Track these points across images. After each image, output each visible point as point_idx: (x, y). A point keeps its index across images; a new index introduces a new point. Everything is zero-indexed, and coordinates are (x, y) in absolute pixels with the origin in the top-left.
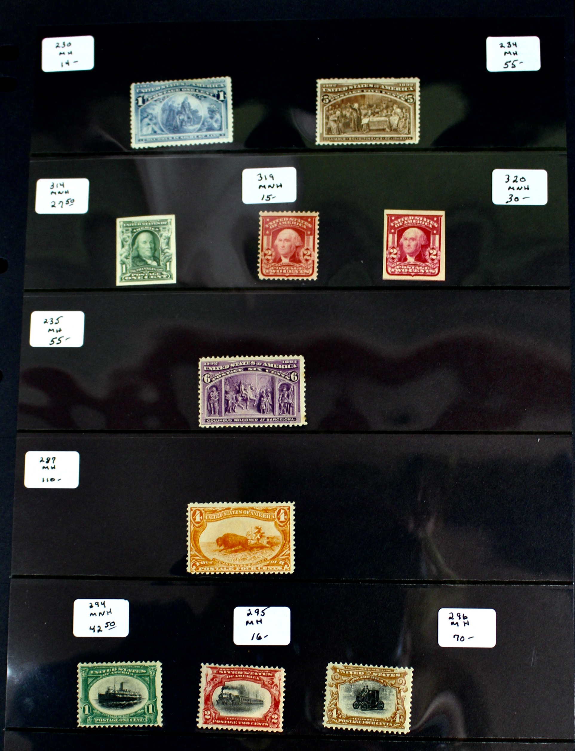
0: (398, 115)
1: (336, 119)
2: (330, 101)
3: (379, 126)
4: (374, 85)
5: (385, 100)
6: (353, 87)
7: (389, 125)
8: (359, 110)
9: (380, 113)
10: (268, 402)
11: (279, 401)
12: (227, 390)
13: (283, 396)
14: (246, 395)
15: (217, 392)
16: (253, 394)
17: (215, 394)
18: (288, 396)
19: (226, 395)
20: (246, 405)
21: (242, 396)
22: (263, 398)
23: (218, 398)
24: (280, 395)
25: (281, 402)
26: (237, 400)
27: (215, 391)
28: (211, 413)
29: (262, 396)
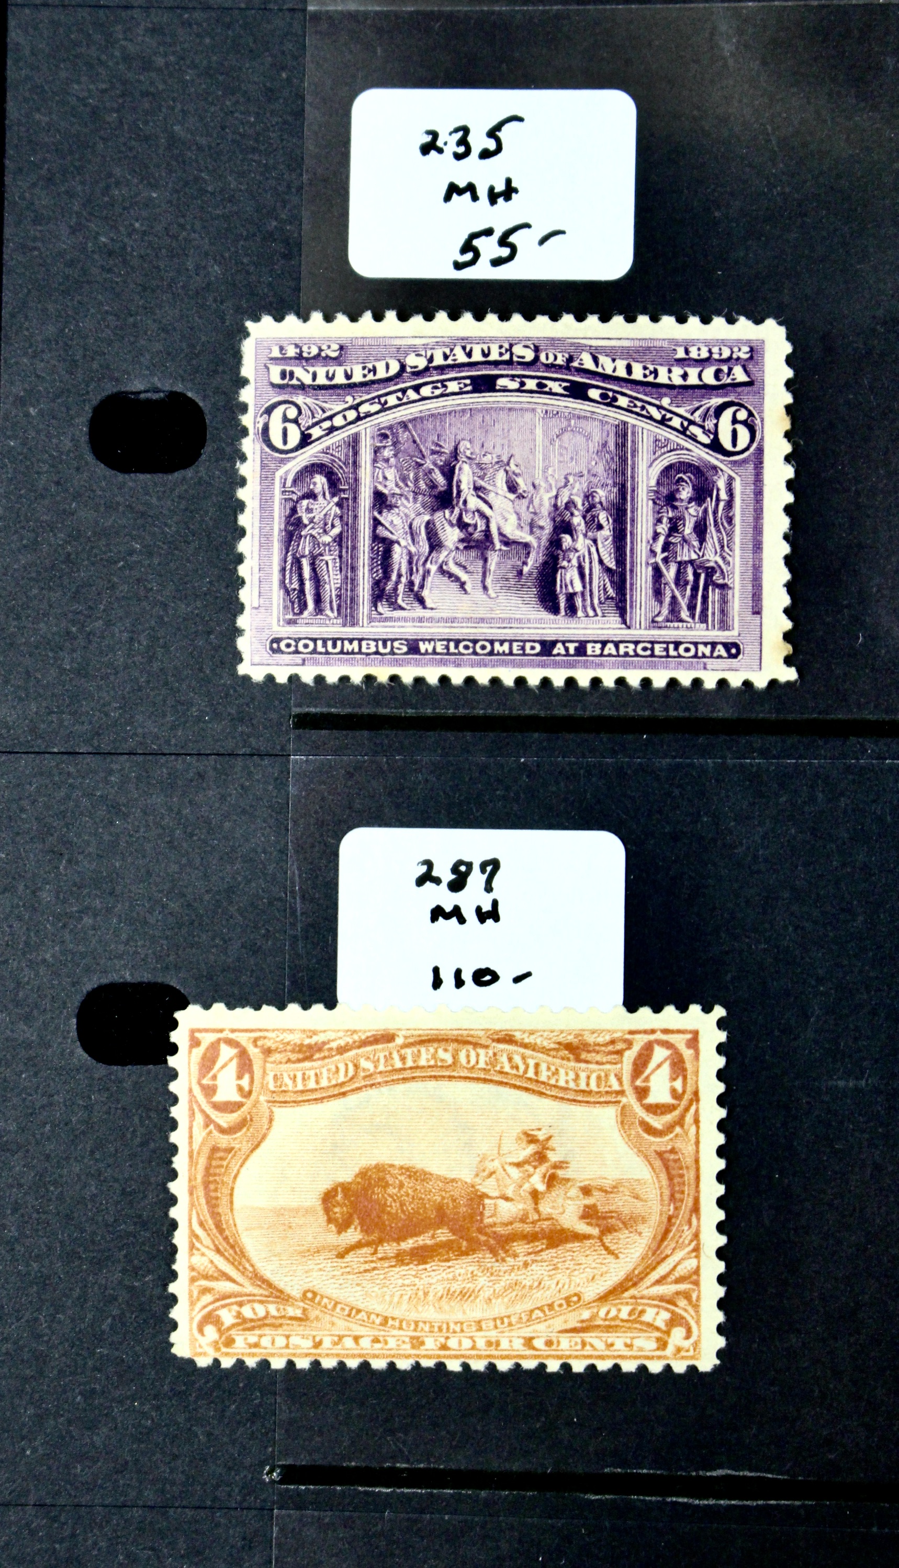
10: (595, 556)
11: (653, 553)
12: (386, 491)
13: (674, 528)
14: (483, 515)
15: (336, 499)
16: (517, 514)
17: (326, 506)
18: (701, 530)
19: (380, 513)
20: (480, 570)
21: (462, 525)
22: (572, 536)
23: (337, 531)
24: (659, 521)
25: (666, 560)
26: (435, 544)
27: (324, 495)
28: (303, 606)
29: (563, 527)
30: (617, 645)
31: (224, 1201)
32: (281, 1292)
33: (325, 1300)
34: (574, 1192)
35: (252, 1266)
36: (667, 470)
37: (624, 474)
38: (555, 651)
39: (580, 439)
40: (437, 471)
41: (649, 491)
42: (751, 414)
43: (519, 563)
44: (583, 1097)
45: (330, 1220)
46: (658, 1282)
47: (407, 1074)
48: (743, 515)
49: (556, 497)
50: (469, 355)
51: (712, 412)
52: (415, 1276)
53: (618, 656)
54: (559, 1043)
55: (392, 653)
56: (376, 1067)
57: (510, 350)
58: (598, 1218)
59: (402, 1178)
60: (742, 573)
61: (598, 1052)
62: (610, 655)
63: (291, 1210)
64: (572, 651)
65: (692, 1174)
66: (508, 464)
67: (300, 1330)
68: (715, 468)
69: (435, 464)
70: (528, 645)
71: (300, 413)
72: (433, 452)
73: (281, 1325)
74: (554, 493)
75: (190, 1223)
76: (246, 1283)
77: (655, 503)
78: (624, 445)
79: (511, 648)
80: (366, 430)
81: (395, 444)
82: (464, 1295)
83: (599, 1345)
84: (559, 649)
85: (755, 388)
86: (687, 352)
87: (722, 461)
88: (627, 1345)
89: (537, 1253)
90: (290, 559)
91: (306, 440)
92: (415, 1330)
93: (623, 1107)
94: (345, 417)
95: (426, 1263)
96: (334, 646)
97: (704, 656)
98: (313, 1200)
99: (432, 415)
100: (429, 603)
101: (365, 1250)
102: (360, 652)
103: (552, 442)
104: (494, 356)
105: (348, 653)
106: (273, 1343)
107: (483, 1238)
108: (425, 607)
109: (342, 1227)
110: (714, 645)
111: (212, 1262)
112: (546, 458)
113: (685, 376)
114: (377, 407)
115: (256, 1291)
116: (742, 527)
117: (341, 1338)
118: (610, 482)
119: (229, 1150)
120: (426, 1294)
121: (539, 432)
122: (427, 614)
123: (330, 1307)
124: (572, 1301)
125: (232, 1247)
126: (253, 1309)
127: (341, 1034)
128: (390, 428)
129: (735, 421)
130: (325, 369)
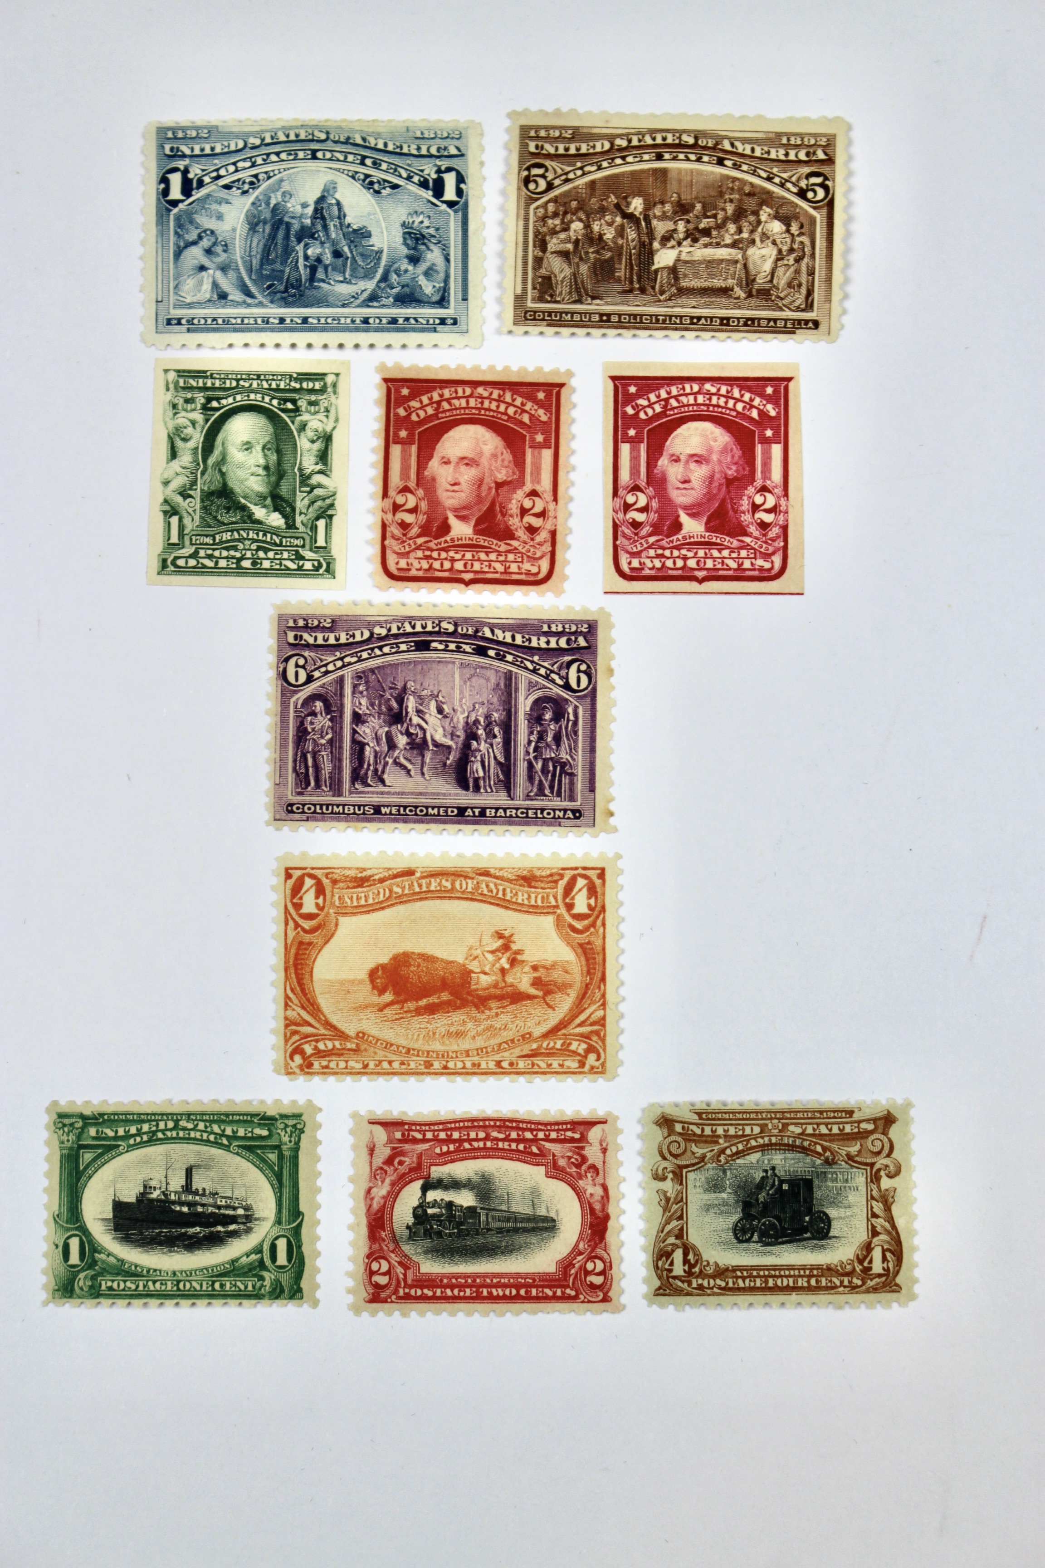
0: (774, 243)
1: (570, 247)
2: (550, 187)
3: (712, 276)
4: (696, 138)
5: (732, 189)
6: (630, 141)
7: (743, 276)
8: (647, 219)
9: (714, 233)
10: (492, 754)
11: (528, 753)
12: (361, 712)
13: (541, 737)
14: (421, 728)
15: (329, 717)
16: (443, 727)
17: (322, 721)
18: (557, 739)
19: (357, 726)
20: (420, 762)
21: (408, 734)
22: (477, 741)
23: (329, 736)
24: (531, 733)
25: (536, 758)
26: (392, 746)
27: (321, 714)
28: (308, 784)
29: (472, 735)
30: (505, 810)
31: (307, 976)
32: (343, 1033)
33: (371, 1038)
34: (527, 969)
35: (324, 1016)
36: (537, 702)
37: (510, 703)
38: (467, 814)
39: (483, 681)
40: (393, 700)
41: (525, 714)
42: (589, 667)
43: (444, 758)
44: (533, 910)
45: (374, 987)
46: (580, 1025)
47: (423, 895)
48: (584, 729)
49: (468, 717)
50: (413, 627)
51: (564, 665)
52: (427, 1022)
53: (506, 817)
54: (518, 876)
55: (364, 814)
56: (403, 891)
57: (439, 625)
58: (542, 985)
59: (420, 961)
60: (583, 766)
61: (542, 882)
62: (501, 817)
63: (349, 981)
64: (477, 814)
65: (601, 956)
66: (438, 696)
67: (355, 1057)
68: (567, 700)
69: (392, 695)
70: (450, 810)
71: (306, 661)
72: (391, 688)
73: (342, 1054)
74: (466, 714)
75: (285, 989)
76: (321, 1028)
77: (529, 722)
78: (510, 685)
79: (439, 812)
80: (348, 673)
81: (367, 682)
82: (459, 1034)
83: (543, 1065)
84: (469, 812)
85: (591, 650)
86: (549, 627)
87: (571, 696)
88: (560, 1065)
89: (504, 1007)
90: (299, 753)
91: (310, 679)
92: (427, 1057)
93: (558, 916)
94: (335, 665)
95: (434, 1014)
96: (327, 809)
97: (559, 818)
98: (363, 975)
99: (390, 665)
100: (387, 782)
101: (396, 1006)
102: (344, 813)
103: (465, 682)
104: (429, 628)
105: (336, 813)
106: (337, 1065)
107: (470, 998)
108: (385, 785)
109: (382, 992)
110: (565, 811)
111: (299, 1014)
112: (461, 692)
113: (548, 643)
114: (355, 659)
115: (326, 1032)
116: (584, 737)
117: (380, 1062)
118: (501, 708)
119: (310, 944)
120: (434, 1034)
121: (457, 676)
122: (386, 789)
123: (373, 1042)
124: (526, 1037)
125: (312, 1005)
126: (325, 1044)
127: (381, 871)
128: (364, 672)
129: (579, 671)
130: (322, 635)
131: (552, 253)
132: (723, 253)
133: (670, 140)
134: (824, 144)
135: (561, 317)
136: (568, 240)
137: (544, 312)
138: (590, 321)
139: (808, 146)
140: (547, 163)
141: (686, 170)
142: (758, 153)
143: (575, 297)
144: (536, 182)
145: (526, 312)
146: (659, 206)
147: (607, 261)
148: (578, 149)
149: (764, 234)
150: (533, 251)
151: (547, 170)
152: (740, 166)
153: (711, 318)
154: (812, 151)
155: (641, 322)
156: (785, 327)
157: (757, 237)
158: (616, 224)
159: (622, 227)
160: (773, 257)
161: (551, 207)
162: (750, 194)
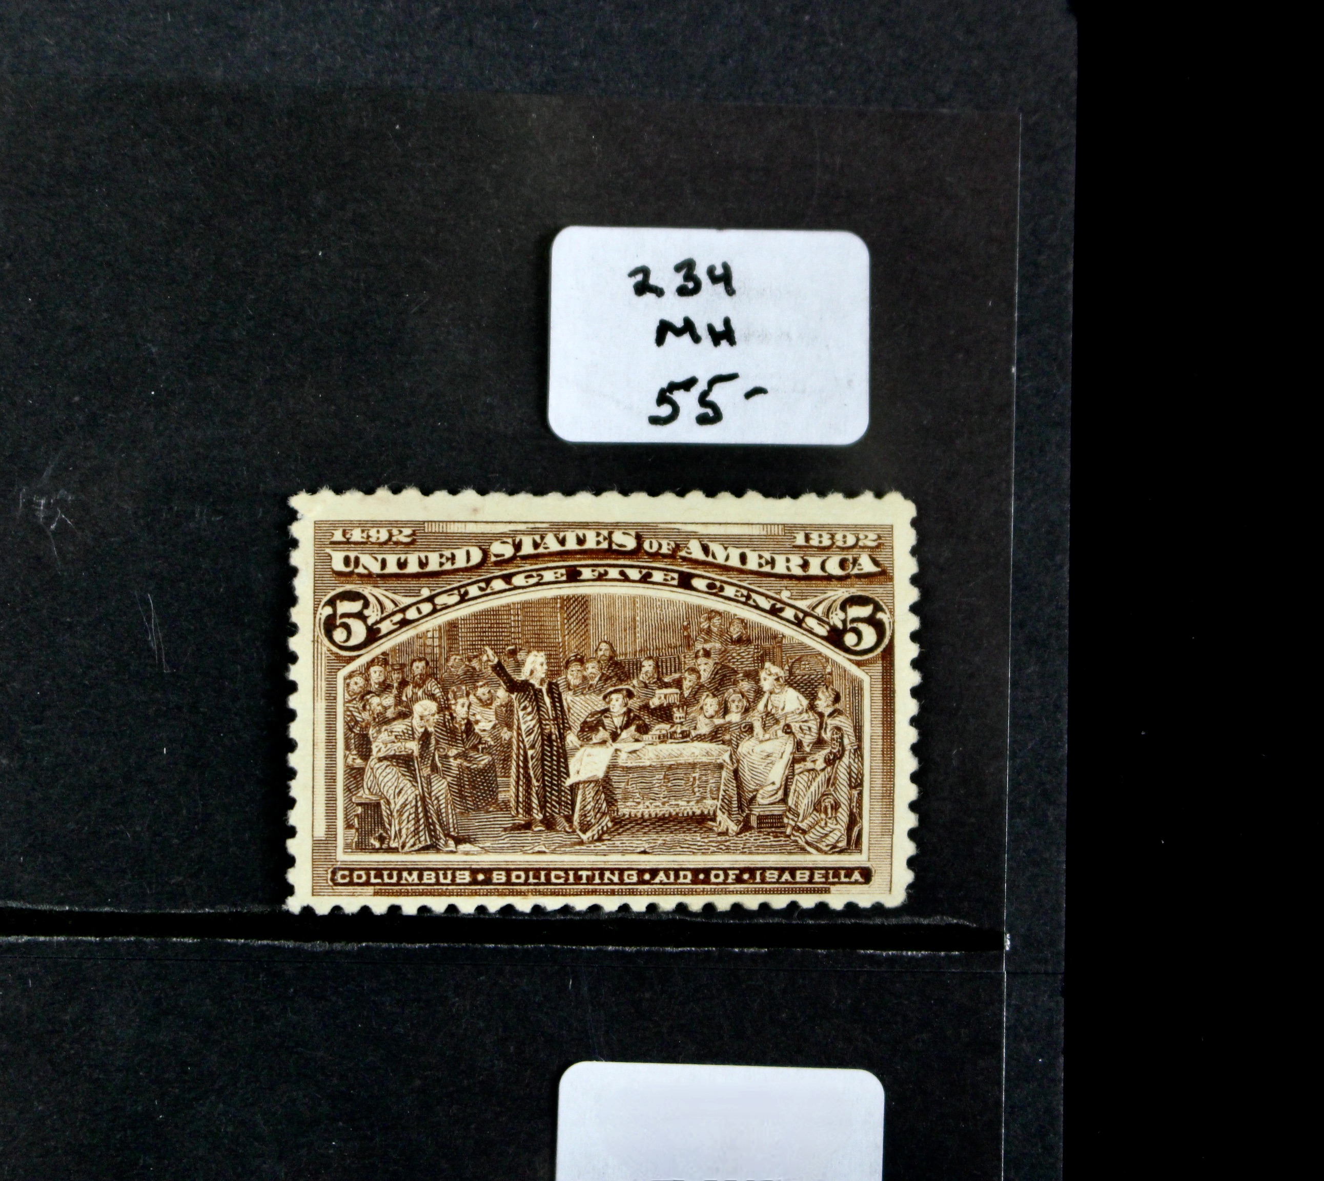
0: (788, 730)
1: (413, 747)
2: (373, 635)
3: (673, 793)
4: (639, 538)
5: (709, 632)
6: (518, 547)
7: (733, 793)
8: (553, 689)
9: (678, 714)
131: (380, 760)
132: (695, 751)
133: (590, 544)
134: (874, 544)
135: (400, 877)
136: (410, 735)
137: (367, 870)
138: (453, 882)
139: (843, 549)
140: (367, 590)
141: (623, 598)
142: (752, 564)
143: (425, 839)
144: (347, 627)
145: (334, 873)
146: (575, 667)
147: (482, 772)
148: (422, 564)
149: (768, 714)
150: (346, 757)
151: (366, 605)
152: (722, 589)
153: (677, 871)
154: (850, 558)
155: (548, 882)
156: (811, 881)
157: (756, 719)
158: (497, 703)
159: (509, 706)
160: (787, 757)
161: (376, 674)
162: (739, 641)
